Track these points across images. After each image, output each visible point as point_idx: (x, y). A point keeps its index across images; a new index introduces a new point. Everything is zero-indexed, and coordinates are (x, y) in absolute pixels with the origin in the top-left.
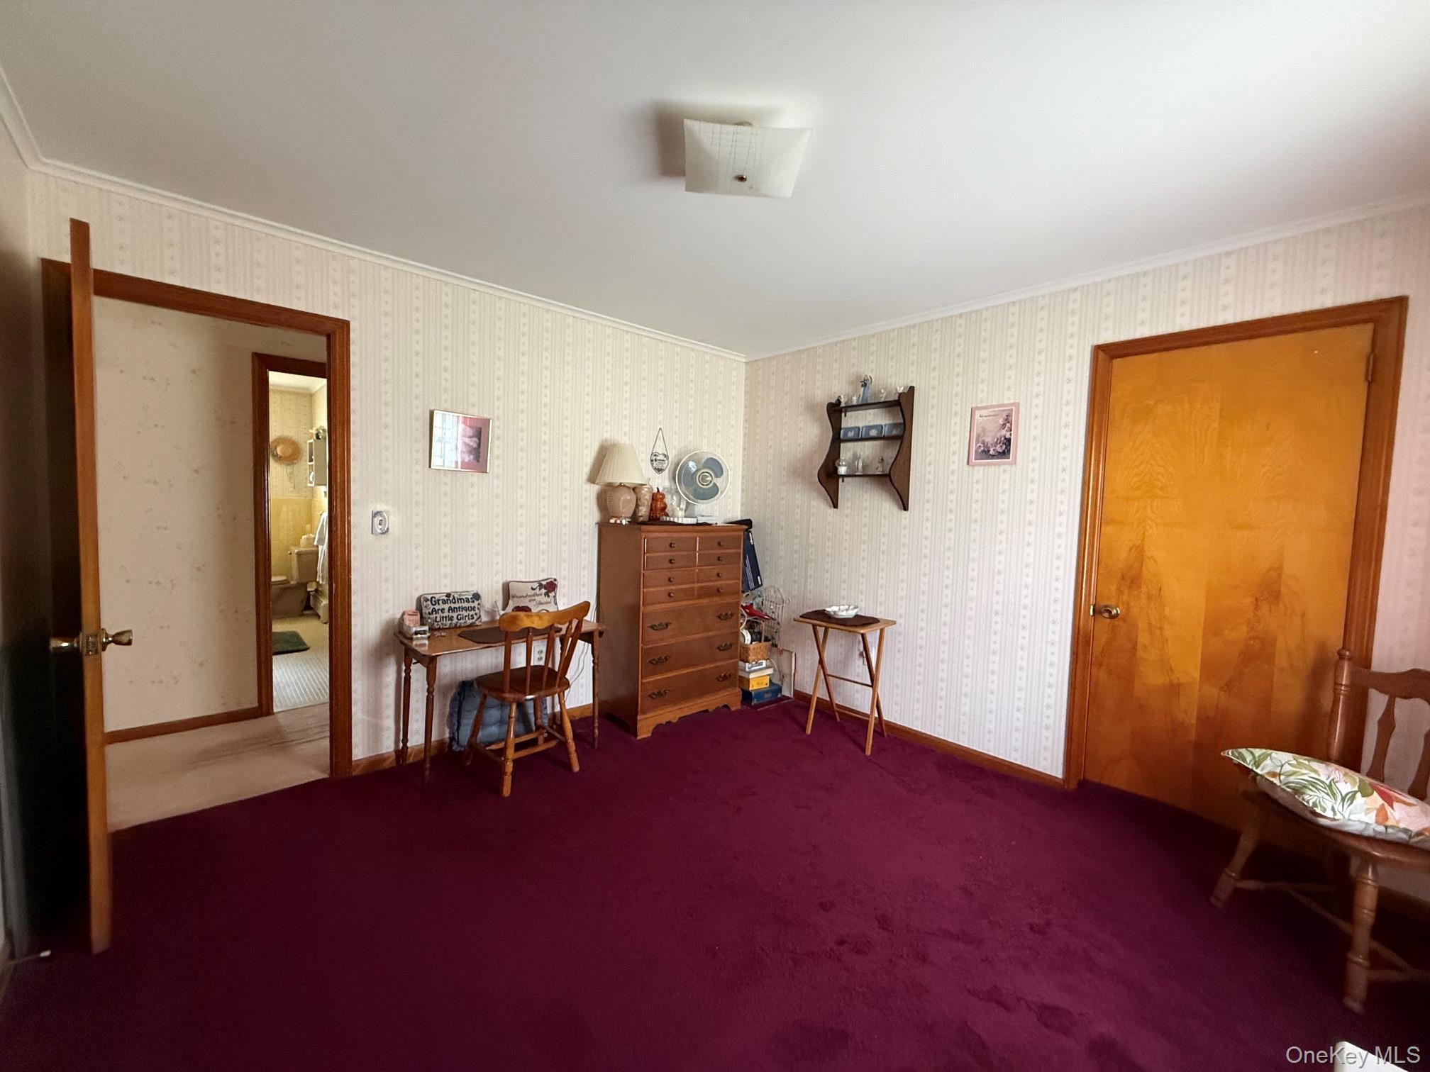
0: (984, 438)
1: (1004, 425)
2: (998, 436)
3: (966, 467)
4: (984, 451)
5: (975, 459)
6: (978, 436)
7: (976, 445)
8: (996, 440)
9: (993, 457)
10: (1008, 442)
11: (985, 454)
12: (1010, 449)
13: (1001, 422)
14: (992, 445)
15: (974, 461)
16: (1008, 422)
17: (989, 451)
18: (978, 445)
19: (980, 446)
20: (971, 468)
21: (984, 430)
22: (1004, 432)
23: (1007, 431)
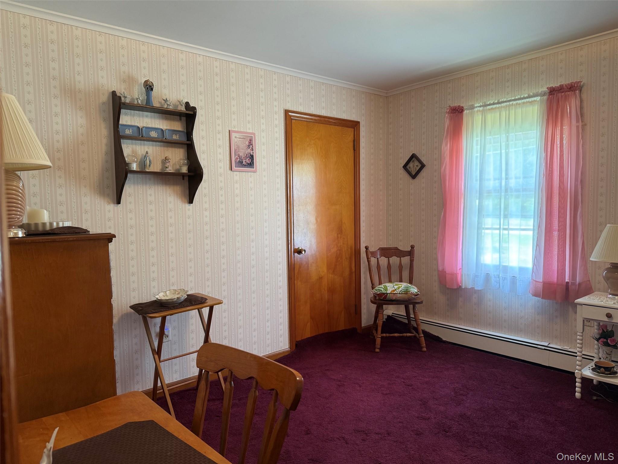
0: (238, 153)
1: (249, 146)
2: (247, 153)
3: (229, 172)
4: (239, 162)
5: (235, 167)
6: (235, 150)
7: (235, 157)
8: (245, 155)
9: (245, 166)
10: (252, 157)
11: (240, 163)
12: (253, 162)
13: (247, 143)
14: (244, 158)
15: (235, 168)
16: (251, 145)
17: (242, 162)
18: (236, 157)
19: (237, 158)
20: (232, 172)
21: (238, 147)
22: (249, 151)
23: (251, 150)
